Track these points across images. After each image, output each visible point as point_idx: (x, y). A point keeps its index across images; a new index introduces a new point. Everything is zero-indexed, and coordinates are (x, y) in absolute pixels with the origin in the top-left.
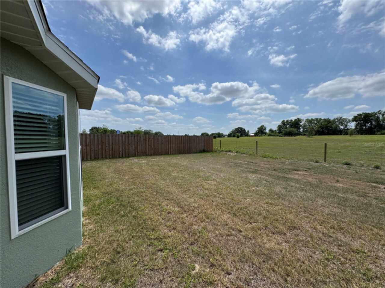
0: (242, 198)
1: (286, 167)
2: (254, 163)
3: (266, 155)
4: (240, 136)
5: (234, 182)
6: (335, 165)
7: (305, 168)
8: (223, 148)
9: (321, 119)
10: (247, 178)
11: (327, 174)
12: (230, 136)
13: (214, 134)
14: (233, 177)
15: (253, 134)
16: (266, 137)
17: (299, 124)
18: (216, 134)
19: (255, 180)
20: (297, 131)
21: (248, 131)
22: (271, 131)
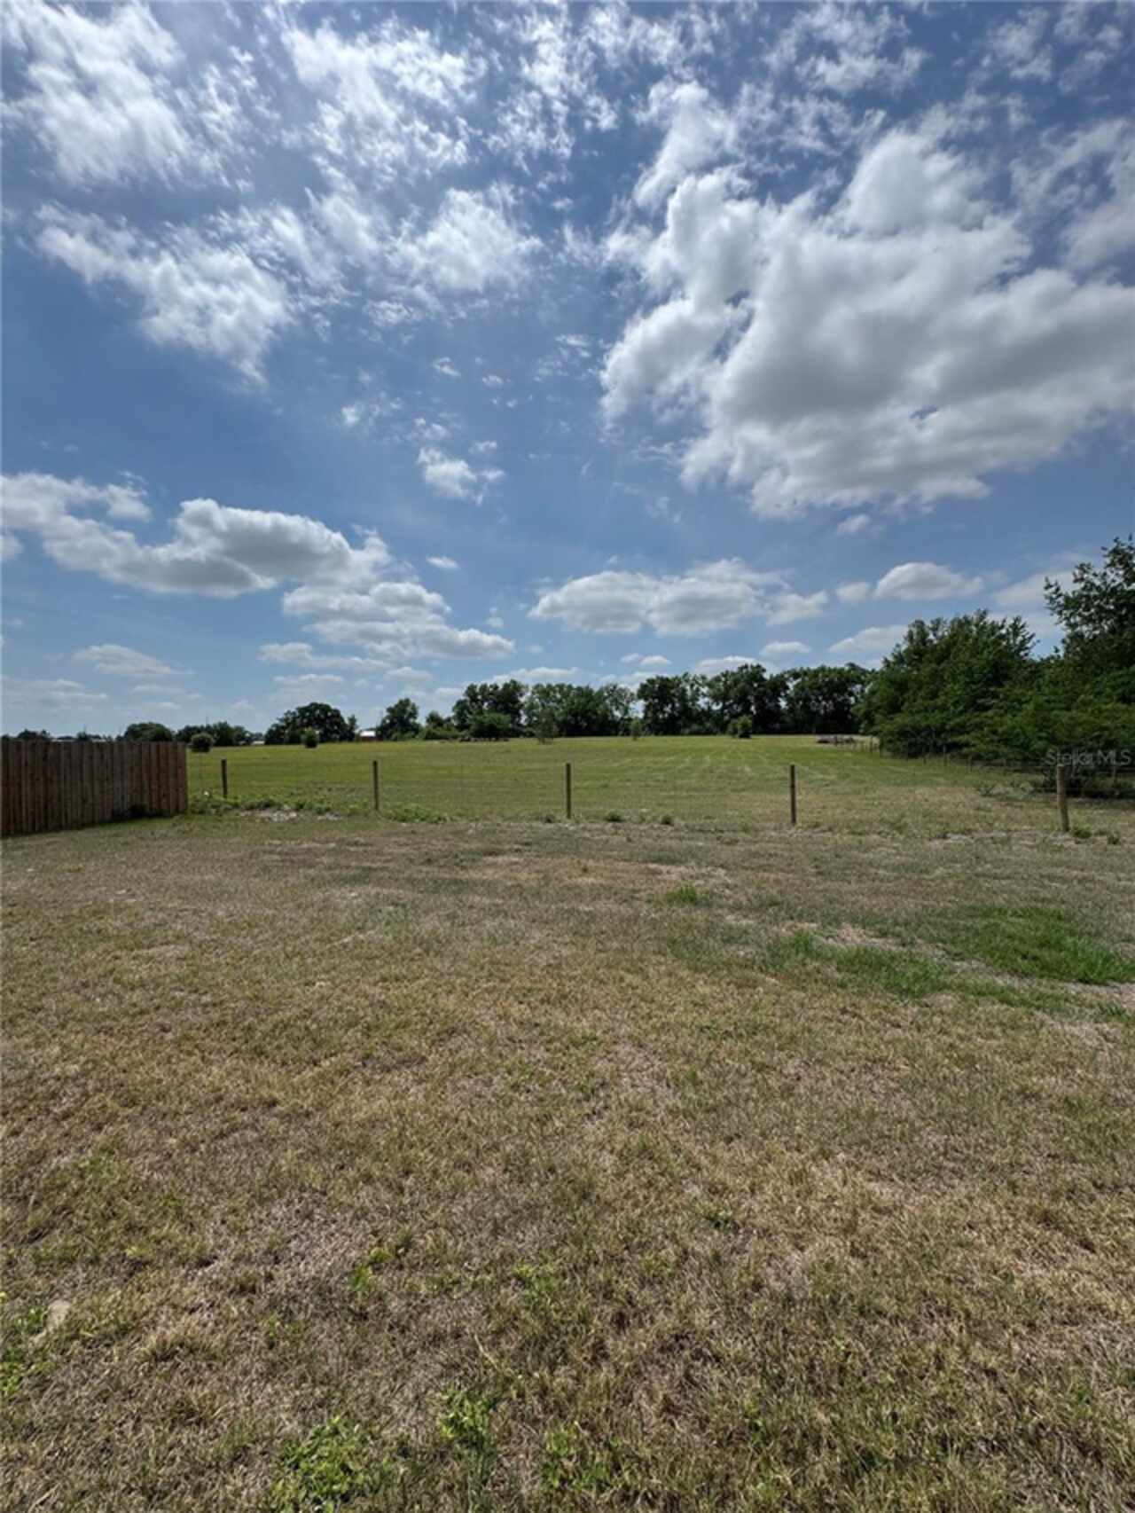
0: (299, 985)
1: (466, 846)
2: (362, 845)
3: (406, 811)
4: (318, 738)
5: (274, 929)
6: (589, 826)
7: (516, 843)
8: (238, 794)
9: (570, 687)
10: (326, 905)
11: (564, 853)
12: (274, 737)
13: (198, 730)
14: (270, 912)
15: (371, 729)
16: (419, 744)
17: (516, 702)
18: (208, 729)
19: (359, 906)
20: (512, 722)
21: (353, 720)
22: (433, 719)
